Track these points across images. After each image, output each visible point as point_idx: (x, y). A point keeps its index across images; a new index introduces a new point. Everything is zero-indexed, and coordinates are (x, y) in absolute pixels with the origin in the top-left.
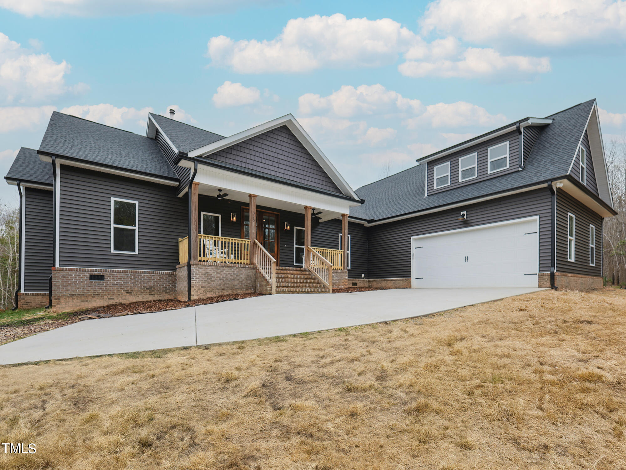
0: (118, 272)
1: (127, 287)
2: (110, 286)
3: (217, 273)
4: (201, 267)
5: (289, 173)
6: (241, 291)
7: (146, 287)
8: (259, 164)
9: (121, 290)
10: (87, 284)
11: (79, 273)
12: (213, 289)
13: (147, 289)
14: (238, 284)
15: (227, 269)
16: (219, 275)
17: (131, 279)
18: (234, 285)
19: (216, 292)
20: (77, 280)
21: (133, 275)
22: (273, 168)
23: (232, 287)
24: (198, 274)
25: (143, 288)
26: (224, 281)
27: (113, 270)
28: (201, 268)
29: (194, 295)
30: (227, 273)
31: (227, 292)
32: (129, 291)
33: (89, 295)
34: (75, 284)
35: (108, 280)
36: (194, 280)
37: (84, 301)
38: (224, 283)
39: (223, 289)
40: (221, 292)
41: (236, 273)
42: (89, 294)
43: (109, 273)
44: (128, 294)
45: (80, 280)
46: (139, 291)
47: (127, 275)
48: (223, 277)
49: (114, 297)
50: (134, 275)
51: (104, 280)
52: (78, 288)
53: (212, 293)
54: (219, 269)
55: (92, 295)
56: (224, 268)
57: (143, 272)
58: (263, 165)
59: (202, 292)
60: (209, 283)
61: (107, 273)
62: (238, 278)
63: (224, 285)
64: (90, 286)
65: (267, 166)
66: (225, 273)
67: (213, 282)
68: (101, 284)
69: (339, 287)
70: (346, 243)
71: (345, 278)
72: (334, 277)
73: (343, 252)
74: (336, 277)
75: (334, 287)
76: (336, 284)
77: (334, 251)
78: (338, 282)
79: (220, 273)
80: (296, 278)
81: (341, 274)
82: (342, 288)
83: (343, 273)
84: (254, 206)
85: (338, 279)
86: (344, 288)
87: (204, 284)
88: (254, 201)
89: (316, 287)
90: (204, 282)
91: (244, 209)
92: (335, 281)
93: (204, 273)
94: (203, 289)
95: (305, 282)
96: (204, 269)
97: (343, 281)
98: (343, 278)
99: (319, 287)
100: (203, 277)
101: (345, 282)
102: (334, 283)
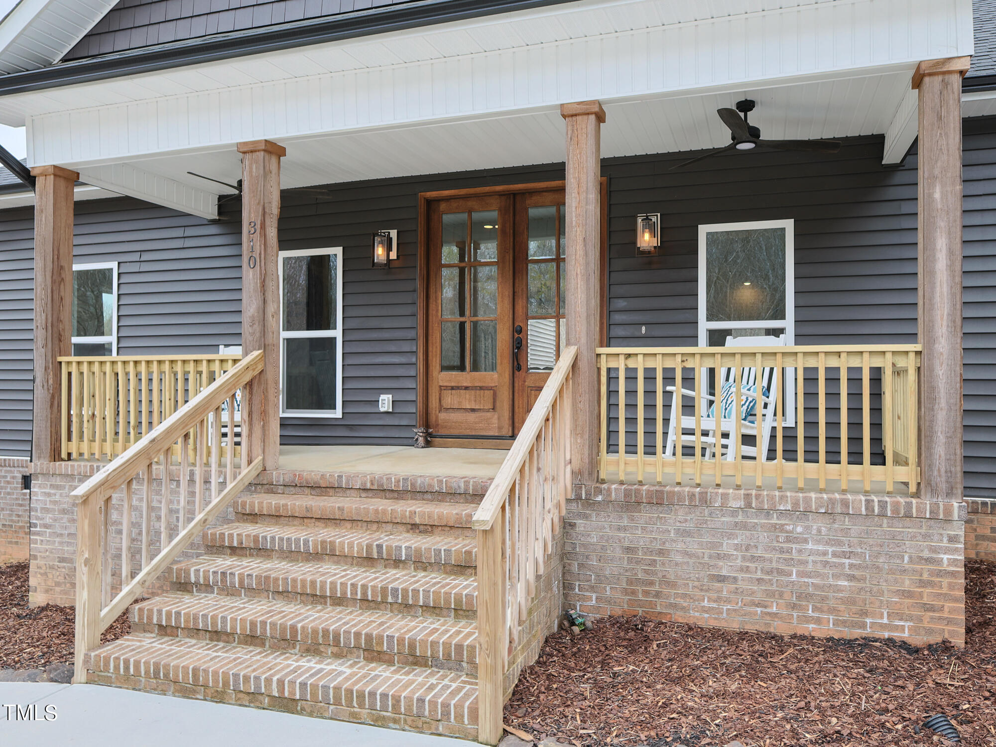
4: (57, 481)
24: (48, 511)
28: (57, 487)
29: (36, 589)
59: (61, 579)
69: (863, 626)
70: (933, 288)
71: (928, 560)
72: (810, 546)
73: (918, 353)
74: (832, 545)
75: (808, 620)
76: (827, 598)
77: (839, 354)
78: (846, 583)
79: (118, 505)
80: (389, 562)
81: (881, 526)
82: (896, 635)
83: (908, 516)
84: (254, 196)
85: (847, 561)
86: (919, 634)
87: (66, 548)
88: (254, 174)
89: (420, 659)
90: (68, 542)
91: (438, 200)
92: (818, 575)
93: (65, 506)
94: (64, 567)
95: (400, 601)
96: (67, 489)
97: (907, 582)
98: (906, 558)
99: (448, 657)
100: (65, 520)
101: (933, 587)
102: (804, 588)
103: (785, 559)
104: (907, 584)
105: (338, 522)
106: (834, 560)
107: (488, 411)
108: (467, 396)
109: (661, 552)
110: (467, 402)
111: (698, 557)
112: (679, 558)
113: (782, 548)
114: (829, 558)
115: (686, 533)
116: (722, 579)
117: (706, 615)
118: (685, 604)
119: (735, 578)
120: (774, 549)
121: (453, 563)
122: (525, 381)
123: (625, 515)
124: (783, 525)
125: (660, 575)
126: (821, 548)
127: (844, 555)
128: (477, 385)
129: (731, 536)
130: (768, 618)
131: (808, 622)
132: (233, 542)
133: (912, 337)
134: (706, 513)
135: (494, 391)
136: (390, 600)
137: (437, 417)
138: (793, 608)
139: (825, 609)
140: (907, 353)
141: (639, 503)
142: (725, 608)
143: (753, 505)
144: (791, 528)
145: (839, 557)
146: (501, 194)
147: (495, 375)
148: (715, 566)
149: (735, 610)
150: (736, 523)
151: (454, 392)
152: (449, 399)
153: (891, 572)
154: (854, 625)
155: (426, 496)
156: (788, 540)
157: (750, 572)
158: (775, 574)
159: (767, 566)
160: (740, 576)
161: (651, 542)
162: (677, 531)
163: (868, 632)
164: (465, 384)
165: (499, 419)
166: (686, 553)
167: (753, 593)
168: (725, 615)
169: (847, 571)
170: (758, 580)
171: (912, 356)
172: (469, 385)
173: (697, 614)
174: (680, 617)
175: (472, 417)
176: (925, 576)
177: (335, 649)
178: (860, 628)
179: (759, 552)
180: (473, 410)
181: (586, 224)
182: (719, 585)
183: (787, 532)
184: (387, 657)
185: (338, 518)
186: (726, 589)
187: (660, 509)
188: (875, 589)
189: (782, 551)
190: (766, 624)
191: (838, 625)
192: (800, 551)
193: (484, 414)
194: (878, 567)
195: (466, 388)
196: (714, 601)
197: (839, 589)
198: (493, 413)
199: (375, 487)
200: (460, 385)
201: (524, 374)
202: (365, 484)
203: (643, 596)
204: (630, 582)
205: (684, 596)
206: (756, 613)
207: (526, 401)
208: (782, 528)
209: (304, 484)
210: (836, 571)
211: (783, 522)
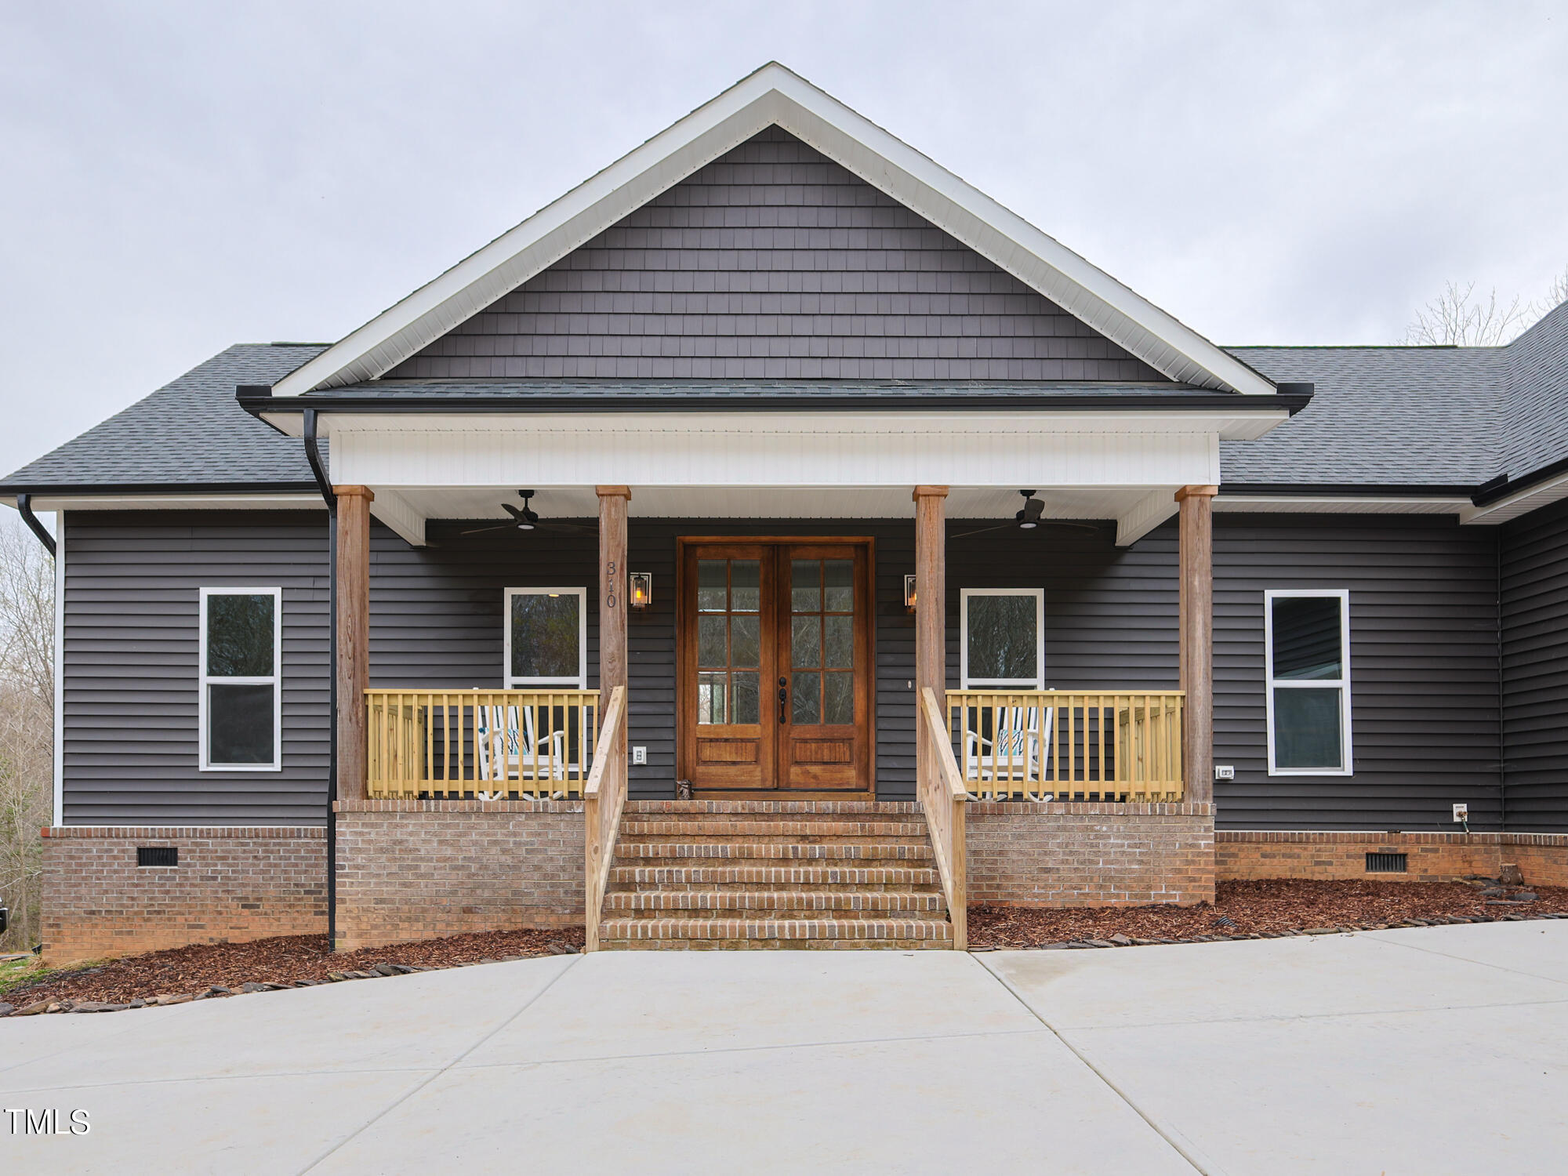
0: (216, 837)
1: (244, 885)
2: (192, 885)
3: (441, 842)
4: (373, 819)
5: (801, 347)
6: (552, 919)
7: (303, 885)
8: (632, 346)
9: (224, 896)
10: (129, 878)
11: (109, 843)
12: (424, 911)
13: (306, 892)
14: (538, 885)
15: (485, 824)
16: (449, 852)
17: (255, 857)
18: (515, 893)
19: (434, 921)
20: (104, 865)
21: (261, 845)
22: (705, 347)
23: (507, 902)
24: (360, 851)
25: (292, 888)
26: (470, 876)
27: (202, 831)
28: (372, 825)
29: (344, 935)
30: (486, 839)
31: (486, 920)
32: (251, 902)
33: (136, 913)
34: (98, 879)
35: (189, 865)
36: (347, 876)
37: (121, 933)
38: (470, 883)
39: (468, 910)
40: (460, 920)
41: (525, 838)
42: (136, 909)
43: (190, 841)
44: (246, 912)
45: (111, 865)
46: (281, 899)
47: (243, 844)
48: (469, 859)
49: (205, 920)
50: (266, 845)
51: (176, 864)
52: (106, 892)
53: (420, 925)
54: (448, 826)
55: (142, 912)
56: (473, 819)
57: (292, 831)
58: (651, 347)
59: (379, 921)
60: (404, 885)
61: (184, 840)
62: (537, 859)
63: (473, 890)
64: (137, 885)
65: (671, 347)
66: (475, 843)
67: (423, 882)
68: (168, 879)
69: (1149, 897)
70: (1194, 650)
71: (1192, 846)
72: (1112, 841)
73: (1183, 697)
74: (1128, 839)
75: (1111, 896)
76: (1124, 878)
77: (1128, 697)
78: (1137, 867)
79: (453, 840)
80: (803, 861)
81: (1160, 823)
82: (1171, 901)
83: (1179, 814)
84: (613, 538)
85: (1138, 850)
86: (1185, 899)
87: (385, 889)
88: (613, 517)
89: (880, 913)
90: (387, 882)
91: (695, 545)
92: (1117, 862)
93: (384, 845)
94: (383, 909)
95: (838, 881)
96: (385, 827)
97: (1178, 863)
98: (1177, 845)
99: (904, 909)
100: (383, 860)
101: (1195, 865)
102: (1108, 872)
103: (1094, 852)
104: (1178, 864)
105: (730, 837)
106: (1130, 850)
107: (750, 763)
108: (728, 748)
109: (1001, 853)
110: (728, 754)
111: (1030, 855)
112: (1015, 857)
113: (1092, 843)
114: (1125, 849)
115: (1021, 837)
116: (1048, 870)
117: (1036, 900)
118: (1020, 893)
119: (1058, 869)
120: (1086, 844)
121: (862, 857)
122: (789, 734)
123: (971, 825)
124: (1092, 826)
125: (1000, 871)
126: (1119, 841)
127: (1136, 846)
128: (739, 737)
129: (1054, 837)
130: (1082, 897)
131: (1111, 898)
132: (648, 853)
133: (1174, 683)
134: (1036, 821)
135: (757, 743)
136: (830, 881)
137: (694, 770)
138: (1100, 888)
139: (1123, 887)
140: (1174, 697)
141: (983, 814)
142: (1050, 893)
143: (1072, 812)
144: (1098, 828)
145: (1132, 847)
146: (763, 545)
147: (758, 727)
148: (1043, 861)
149: (1058, 894)
150: (1059, 826)
151: (713, 744)
152: (708, 752)
153: (1167, 856)
154: (1143, 897)
155: (795, 818)
156: (1096, 837)
157: (1069, 864)
158: (1087, 864)
159: (1081, 858)
160: (1061, 867)
161: (993, 845)
162: (1013, 835)
163: (1152, 900)
164: (725, 737)
165: (762, 771)
166: (1021, 852)
167: (1071, 879)
168: (1050, 898)
169: (1138, 858)
170: (1075, 869)
171: (1179, 699)
172: (731, 737)
173: (1029, 899)
174: (1016, 903)
175: (732, 770)
176: (1190, 857)
177: (807, 913)
178: (1146, 899)
179: (1076, 848)
180: (734, 763)
181: (938, 587)
182: (1046, 875)
183: (1096, 831)
184: (853, 914)
185: (730, 833)
186: (1051, 878)
187: (1000, 818)
188: (1157, 869)
189: (1092, 846)
190: (1081, 902)
191: (1132, 898)
192: (1105, 845)
193: (743, 767)
194: (1159, 853)
195: (726, 740)
196: (1043, 888)
197: (1132, 871)
198: (755, 766)
199: (747, 811)
200: (720, 737)
201: (789, 726)
202: (736, 808)
203: (987, 888)
204: (976, 878)
205: (1019, 886)
206: (1073, 895)
207: (790, 753)
208: (1092, 829)
209: (673, 811)
210: (1130, 858)
211: (1093, 824)
